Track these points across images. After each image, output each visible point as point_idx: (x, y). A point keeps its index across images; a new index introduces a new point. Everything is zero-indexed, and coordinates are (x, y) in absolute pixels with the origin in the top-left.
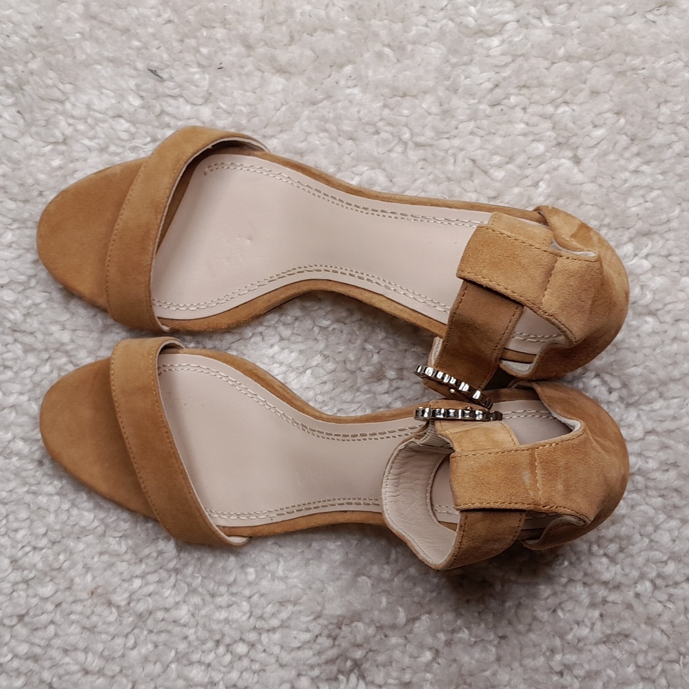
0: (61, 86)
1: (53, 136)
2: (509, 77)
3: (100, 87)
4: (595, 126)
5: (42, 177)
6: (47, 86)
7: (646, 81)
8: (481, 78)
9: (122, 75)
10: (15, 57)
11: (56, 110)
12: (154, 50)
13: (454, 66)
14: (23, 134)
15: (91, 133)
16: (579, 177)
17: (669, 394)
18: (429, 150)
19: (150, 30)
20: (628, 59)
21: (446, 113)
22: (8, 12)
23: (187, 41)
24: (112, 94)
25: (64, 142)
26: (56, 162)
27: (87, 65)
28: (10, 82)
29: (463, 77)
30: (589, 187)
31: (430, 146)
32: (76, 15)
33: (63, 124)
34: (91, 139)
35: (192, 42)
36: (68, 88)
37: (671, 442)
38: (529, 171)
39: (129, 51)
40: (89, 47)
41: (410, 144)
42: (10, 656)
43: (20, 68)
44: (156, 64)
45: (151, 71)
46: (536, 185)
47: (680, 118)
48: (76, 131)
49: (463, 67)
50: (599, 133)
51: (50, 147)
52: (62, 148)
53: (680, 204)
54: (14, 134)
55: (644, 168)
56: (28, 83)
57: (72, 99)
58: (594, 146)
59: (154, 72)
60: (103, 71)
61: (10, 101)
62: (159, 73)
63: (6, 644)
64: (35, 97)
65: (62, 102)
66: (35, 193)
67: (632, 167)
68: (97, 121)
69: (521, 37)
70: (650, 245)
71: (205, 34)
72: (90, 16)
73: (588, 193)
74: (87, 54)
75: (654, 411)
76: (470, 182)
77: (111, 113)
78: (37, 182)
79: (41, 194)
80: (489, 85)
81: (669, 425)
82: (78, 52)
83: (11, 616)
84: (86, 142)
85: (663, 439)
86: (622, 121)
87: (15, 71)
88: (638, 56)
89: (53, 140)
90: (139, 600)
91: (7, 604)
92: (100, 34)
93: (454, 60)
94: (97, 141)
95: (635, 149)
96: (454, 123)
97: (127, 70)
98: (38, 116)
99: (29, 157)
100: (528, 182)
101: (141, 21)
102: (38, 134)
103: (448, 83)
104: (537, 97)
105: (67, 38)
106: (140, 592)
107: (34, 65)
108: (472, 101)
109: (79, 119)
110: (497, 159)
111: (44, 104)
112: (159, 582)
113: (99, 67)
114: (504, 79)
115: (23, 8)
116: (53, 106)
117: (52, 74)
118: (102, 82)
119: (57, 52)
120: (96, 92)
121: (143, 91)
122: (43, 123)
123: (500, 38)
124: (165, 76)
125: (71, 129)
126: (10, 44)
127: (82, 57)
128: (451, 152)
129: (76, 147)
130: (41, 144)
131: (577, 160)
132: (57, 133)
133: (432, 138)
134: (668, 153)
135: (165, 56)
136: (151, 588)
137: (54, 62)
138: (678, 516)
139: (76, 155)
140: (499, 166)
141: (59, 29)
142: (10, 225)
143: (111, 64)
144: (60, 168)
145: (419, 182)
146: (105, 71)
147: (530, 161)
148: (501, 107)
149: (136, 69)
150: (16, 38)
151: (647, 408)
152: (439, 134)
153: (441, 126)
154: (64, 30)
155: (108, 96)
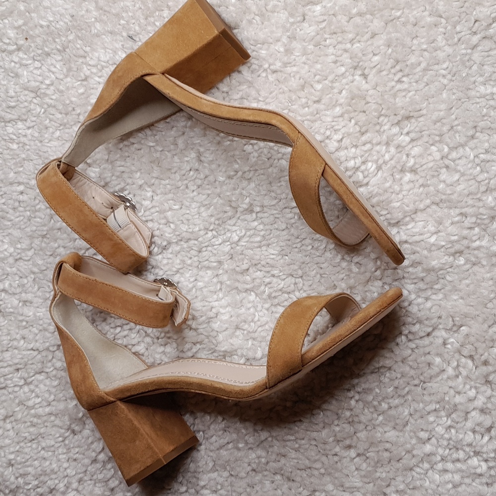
0: (84, 48)
1: (80, 76)
2: (325, 28)
3: (105, 48)
4: (374, 55)
5: (73, 99)
6: (78, 49)
7: (404, 24)
8: (309, 29)
9: (116, 40)
10: (61, 34)
11: (82, 62)
12: (132, 25)
13: (292, 24)
14: (66, 76)
15: (100, 74)
16: (365, 86)
17: (417, 219)
18: (279, 73)
19: (130, 14)
20: (393, 12)
21: (288, 51)
22: (57, 9)
23: (149, 19)
24: (111, 52)
25: (85, 79)
26: (81, 91)
27: (98, 36)
28: (58, 47)
29: (298, 30)
30: (371, 92)
31: (281, 71)
32: (93, 9)
33: (85, 69)
34: (100, 77)
35: (152, 19)
36: (88, 49)
37: (418, 249)
38: (336, 84)
39: (119, 26)
40: (98, 25)
41: (268, 70)
42: (52, 369)
43: (64, 39)
44: (131, 33)
45: (130, 37)
46: (340, 93)
47: (425, 46)
48: (92, 72)
49: (298, 24)
50: (376, 58)
51: (79, 83)
52: (85, 83)
53: (427, 100)
54: (62, 77)
55: (405, 79)
56: (68, 47)
57: (90, 55)
58: (375, 67)
59: (131, 37)
60: (106, 39)
61: (60, 58)
62: (134, 38)
63: (50, 361)
64: (71, 55)
65: (85, 57)
66: (70, 109)
67: (396, 78)
68: (103, 67)
69: (332, 3)
70: (409, 126)
71: (157, 14)
72: (99, 8)
73: (371, 96)
74: (97, 30)
75: (408, 229)
76: (302, 92)
77: (110, 62)
78: (71, 102)
79: (74, 109)
80: (313, 34)
81: (417, 238)
82: (93, 28)
83: (54, 346)
84: (97, 79)
85: (413, 247)
86: (390, 50)
87: (61, 41)
88: (399, 10)
89: (80, 79)
90: (119, 339)
91: (51, 339)
92: (105, 18)
93: (291, 20)
94: (103, 78)
95: (398, 68)
96: (293, 57)
97: (119, 37)
98: (73, 65)
99: (68, 88)
100: (336, 91)
101: (125, 9)
102: (73, 76)
103: (288, 34)
104: (340, 39)
105: (87, 21)
106: (119, 335)
107: (71, 37)
108: (305, 44)
109: (93, 66)
110: (318, 77)
111: (76, 59)
112: (130, 329)
113: (104, 36)
114: (321, 29)
115: (66, 6)
116: (81, 60)
117: (80, 42)
118: (106, 45)
119: (82, 29)
120: (103, 51)
121: (126, 48)
122: (75, 69)
123: (321, 5)
124: (137, 39)
125: (89, 72)
126: (58, 26)
127: (94, 31)
128: (292, 75)
129: (91, 81)
130: (74, 81)
131: (365, 76)
132: (82, 75)
133: (280, 67)
134: (418, 69)
135: (137, 28)
136: (126, 333)
137: (80, 35)
138: (423, 296)
139: (91, 86)
140: (319, 82)
141: (82, 16)
142: (59, 127)
143: (110, 35)
144: (83, 94)
145: (274, 93)
146: (107, 39)
147: (336, 78)
148: (320, 46)
149: (122, 36)
150: (62, 23)
151: (403, 228)
152: (285, 65)
153: (285, 59)
154: (85, 17)
155: (109, 53)
